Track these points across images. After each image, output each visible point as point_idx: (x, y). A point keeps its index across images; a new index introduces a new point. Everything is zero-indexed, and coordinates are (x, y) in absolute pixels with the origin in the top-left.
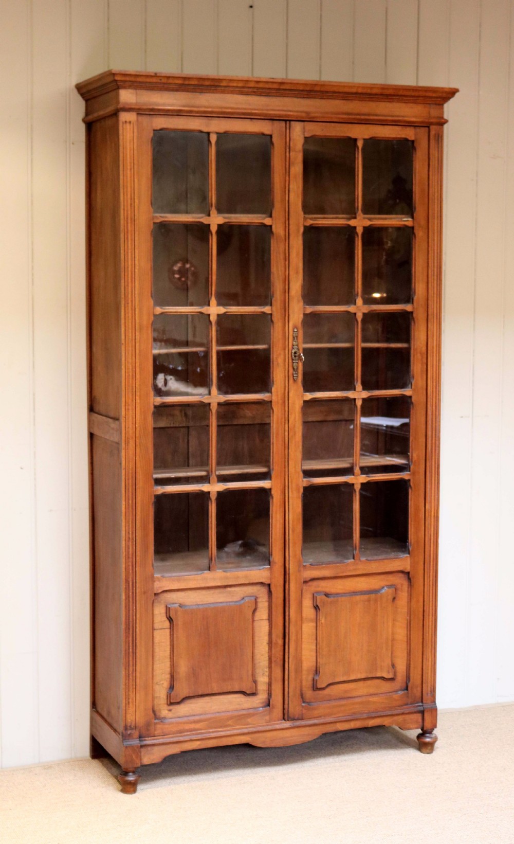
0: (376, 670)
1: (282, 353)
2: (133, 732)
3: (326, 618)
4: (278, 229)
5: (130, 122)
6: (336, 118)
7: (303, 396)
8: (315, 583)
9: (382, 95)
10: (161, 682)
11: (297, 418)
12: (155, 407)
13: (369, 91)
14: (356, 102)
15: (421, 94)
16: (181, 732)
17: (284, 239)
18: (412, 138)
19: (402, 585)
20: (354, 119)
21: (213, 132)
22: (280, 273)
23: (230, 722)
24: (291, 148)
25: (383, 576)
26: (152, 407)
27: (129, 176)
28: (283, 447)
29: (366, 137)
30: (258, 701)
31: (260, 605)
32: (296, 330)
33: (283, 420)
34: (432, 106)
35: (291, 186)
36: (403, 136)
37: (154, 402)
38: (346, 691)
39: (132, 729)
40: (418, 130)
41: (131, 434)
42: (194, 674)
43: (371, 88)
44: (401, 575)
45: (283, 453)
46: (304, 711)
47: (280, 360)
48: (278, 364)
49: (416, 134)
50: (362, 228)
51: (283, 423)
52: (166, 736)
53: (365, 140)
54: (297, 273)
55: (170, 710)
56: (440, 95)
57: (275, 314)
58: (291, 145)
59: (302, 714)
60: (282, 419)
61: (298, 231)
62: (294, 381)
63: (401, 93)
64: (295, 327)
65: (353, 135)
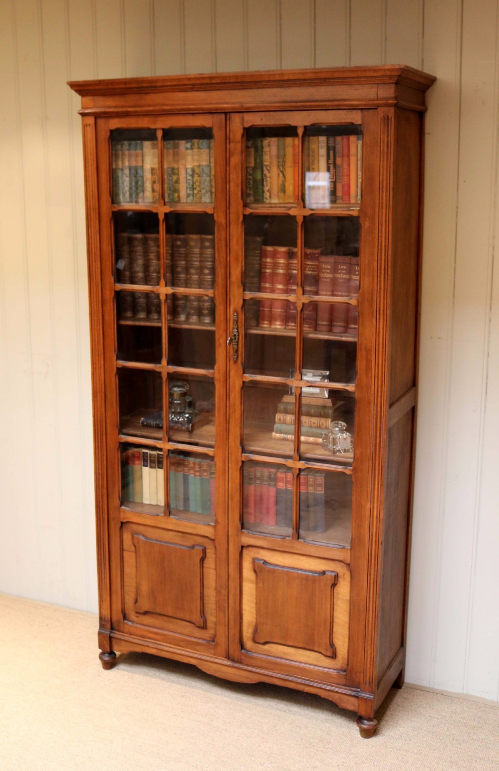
0: (314, 644)
1: (224, 335)
2: (106, 623)
3: (263, 583)
4: (220, 218)
5: (90, 125)
6: (271, 107)
7: (242, 377)
8: (255, 550)
9: (316, 79)
10: (130, 593)
11: (237, 396)
12: (118, 368)
13: (301, 77)
14: (296, 88)
15: (360, 74)
16: (143, 637)
17: (225, 227)
18: (359, 122)
19: (344, 574)
20: (290, 106)
21: (158, 129)
22: (222, 259)
23: (181, 644)
24: (231, 139)
25: (323, 561)
26: (115, 369)
27: (90, 171)
28: (225, 422)
29: (307, 124)
30: (207, 635)
31: (208, 555)
32: (235, 314)
33: (225, 397)
34: (380, 86)
35: (231, 176)
36: (349, 121)
37: (117, 364)
38: (284, 653)
39: (106, 621)
40: (365, 112)
41: (98, 389)
42: (153, 594)
43: (303, 74)
44: (342, 564)
45: (225, 427)
46: (243, 657)
47: (222, 341)
48: (220, 344)
49: (363, 118)
50: (302, 217)
51: (225, 400)
52: (132, 636)
53: (305, 127)
54: (237, 259)
55: (137, 617)
56: (383, 73)
57: (217, 297)
58: (231, 136)
59: (241, 659)
60: (223, 395)
61: (238, 219)
62: (236, 362)
63: (336, 75)
64: (236, 311)
65: (293, 123)
